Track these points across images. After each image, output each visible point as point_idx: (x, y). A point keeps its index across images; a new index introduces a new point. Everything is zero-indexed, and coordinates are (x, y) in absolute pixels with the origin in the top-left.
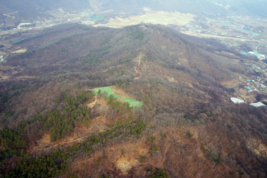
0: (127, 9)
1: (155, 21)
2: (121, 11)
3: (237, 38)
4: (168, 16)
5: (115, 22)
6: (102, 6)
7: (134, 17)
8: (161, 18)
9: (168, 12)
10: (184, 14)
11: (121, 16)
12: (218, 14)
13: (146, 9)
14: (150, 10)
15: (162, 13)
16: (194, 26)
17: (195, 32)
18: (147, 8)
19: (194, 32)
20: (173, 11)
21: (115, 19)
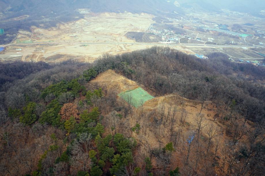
0: (52, 12)
1: (103, 29)
2: (43, 17)
3: (232, 44)
4: (117, 19)
5: (30, 37)
6: (11, 10)
7: (66, 25)
8: (111, 23)
9: (115, 14)
10: (137, 15)
11: (42, 25)
12: (175, 12)
13: (83, 11)
14: (89, 12)
15: (107, 15)
16: (163, 32)
17: (173, 42)
18: (84, 9)
19: (171, 41)
20: (123, 12)
21: (30, 31)
